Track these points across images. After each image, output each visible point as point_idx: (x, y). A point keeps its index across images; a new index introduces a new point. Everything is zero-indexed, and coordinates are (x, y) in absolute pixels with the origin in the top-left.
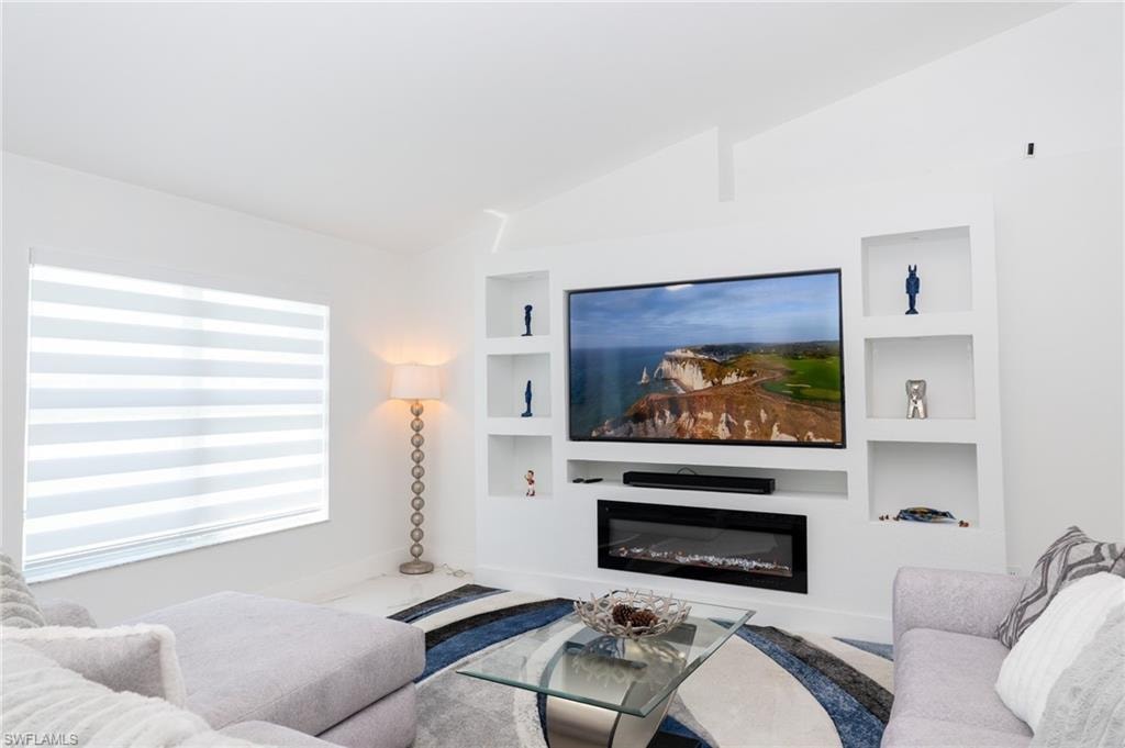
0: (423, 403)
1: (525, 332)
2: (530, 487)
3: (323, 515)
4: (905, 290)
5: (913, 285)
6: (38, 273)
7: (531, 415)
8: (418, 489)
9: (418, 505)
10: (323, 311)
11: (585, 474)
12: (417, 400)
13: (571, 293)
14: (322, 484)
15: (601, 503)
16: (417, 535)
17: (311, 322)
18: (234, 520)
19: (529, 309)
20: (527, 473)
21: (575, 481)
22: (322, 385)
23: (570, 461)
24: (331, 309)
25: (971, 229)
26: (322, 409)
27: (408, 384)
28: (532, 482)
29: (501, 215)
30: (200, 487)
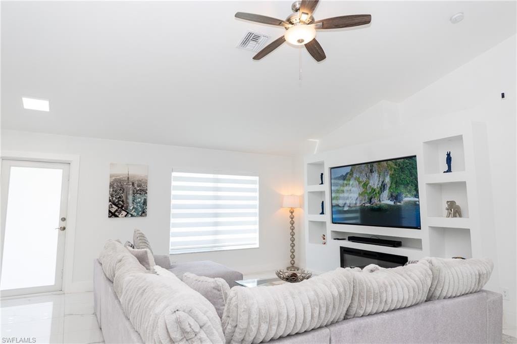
0: (294, 210)
1: (321, 183)
2: (324, 241)
3: (257, 246)
4: (446, 162)
5: (449, 160)
6: (174, 174)
7: (323, 214)
8: (293, 240)
9: (293, 246)
10: (257, 178)
11: (339, 236)
12: (292, 208)
13: (332, 168)
14: (257, 235)
15: (341, 248)
16: (293, 257)
17: (253, 182)
18: (226, 244)
19: (322, 174)
20: (322, 236)
21: (334, 239)
22: (257, 203)
23: (332, 231)
24: (260, 178)
25: (463, 136)
26: (257, 211)
27: (288, 203)
28: (324, 239)
29: (317, 141)
30: (216, 233)
